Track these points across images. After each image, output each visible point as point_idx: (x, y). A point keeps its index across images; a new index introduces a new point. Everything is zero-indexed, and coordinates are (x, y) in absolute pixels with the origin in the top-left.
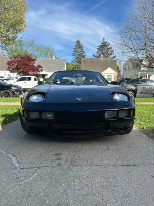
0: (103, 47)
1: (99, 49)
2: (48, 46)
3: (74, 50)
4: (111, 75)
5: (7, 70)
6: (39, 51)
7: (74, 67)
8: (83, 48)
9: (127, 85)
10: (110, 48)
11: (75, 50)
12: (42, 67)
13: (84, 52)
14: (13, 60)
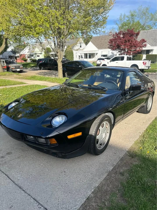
5: (109, 48)
14: (115, 37)
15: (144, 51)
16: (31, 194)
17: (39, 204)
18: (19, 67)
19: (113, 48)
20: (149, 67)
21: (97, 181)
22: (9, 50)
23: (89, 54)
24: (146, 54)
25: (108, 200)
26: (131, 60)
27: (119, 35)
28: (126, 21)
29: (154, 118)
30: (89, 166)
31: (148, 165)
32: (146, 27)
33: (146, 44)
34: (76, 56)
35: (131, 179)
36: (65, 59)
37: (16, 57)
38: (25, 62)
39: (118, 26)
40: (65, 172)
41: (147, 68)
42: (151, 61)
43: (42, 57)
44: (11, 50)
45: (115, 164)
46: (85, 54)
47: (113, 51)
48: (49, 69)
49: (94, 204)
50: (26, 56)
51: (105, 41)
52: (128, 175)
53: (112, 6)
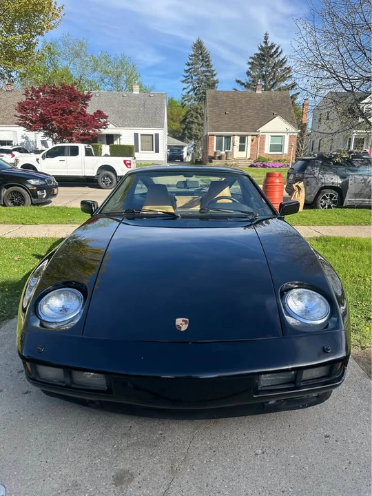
0: (265, 60)
1: (251, 63)
2: (121, 58)
3: (187, 68)
4: (282, 136)
5: (20, 125)
6: (99, 69)
7: (188, 112)
8: (212, 63)
9: (323, 174)
10: (282, 62)
11: (191, 67)
12: (106, 117)
13: (214, 73)
15: (102, 135)
24: (109, 144)
26: (94, 155)
32: (85, 83)
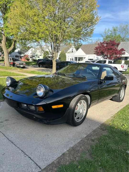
14: (100, 46)
15: (123, 57)
16: (20, 147)
17: (25, 154)
18: (22, 64)
19: (98, 54)
20: (126, 70)
21: (72, 143)
22: (16, 51)
23: (79, 57)
24: (125, 60)
25: (79, 156)
26: (112, 63)
27: (103, 44)
28: (109, 34)
29: (125, 106)
30: (67, 133)
31: (114, 136)
32: (125, 39)
33: (125, 52)
34: (68, 58)
35: (99, 144)
36: (59, 61)
37: (21, 57)
38: (28, 61)
39: (103, 38)
40: (48, 135)
41: (125, 70)
42: (128, 65)
43: (41, 58)
44: (18, 51)
45: (88, 133)
46: (75, 57)
47: (98, 56)
48: (46, 67)
49: (67, 158)
50: (29, 56)
51: (92, 48)
52: (97, 141)
53: (98, 21)
